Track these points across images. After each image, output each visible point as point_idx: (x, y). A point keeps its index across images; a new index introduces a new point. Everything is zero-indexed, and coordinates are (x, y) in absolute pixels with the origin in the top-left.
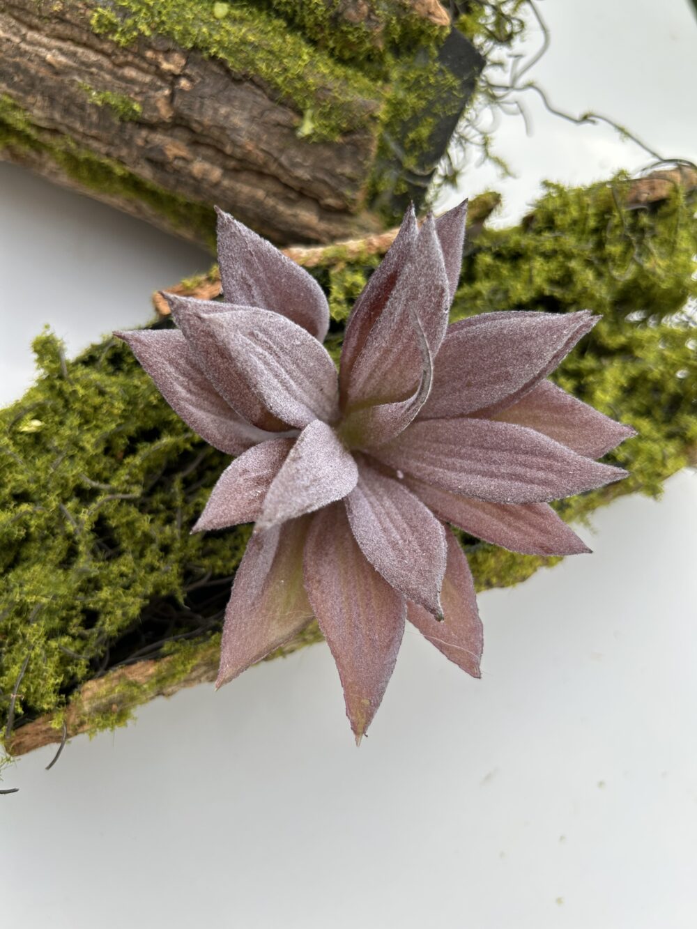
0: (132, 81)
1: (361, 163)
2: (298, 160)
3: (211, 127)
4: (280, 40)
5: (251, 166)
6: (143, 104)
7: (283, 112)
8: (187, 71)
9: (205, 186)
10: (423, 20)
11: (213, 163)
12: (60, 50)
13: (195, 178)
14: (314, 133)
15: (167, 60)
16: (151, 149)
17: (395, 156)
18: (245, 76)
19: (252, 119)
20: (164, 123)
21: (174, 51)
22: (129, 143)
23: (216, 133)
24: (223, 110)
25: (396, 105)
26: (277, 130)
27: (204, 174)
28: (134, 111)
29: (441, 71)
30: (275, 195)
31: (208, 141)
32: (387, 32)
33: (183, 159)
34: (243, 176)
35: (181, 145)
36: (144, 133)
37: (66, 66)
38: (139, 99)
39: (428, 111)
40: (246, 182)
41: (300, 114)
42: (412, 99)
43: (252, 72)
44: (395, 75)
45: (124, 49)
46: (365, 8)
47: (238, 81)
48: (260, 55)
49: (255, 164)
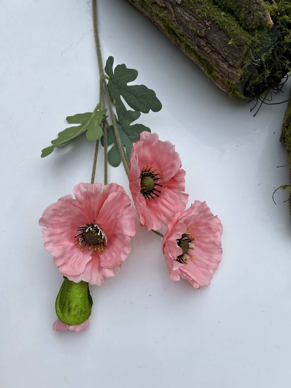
0: (200, 26)
1: (240, 54)
2: (227, 50)
3: (211, 39)
4: (232, 22)
5: (217, 51)
6: (200, 31)
7: (227, 38)
8: (211, 26)
10: (265, 22)
11: (209, 48)
12: (189, 17)
13: (205, 51)
14: (232, 44)
15: (208, 22)
16: (198, 42)
17: (251, 55)
18: (222, 29)
19: (220, 39)
20: (203, 36)
21: (210, 21)
22: (195, 40)
23: (211, 41)
24: (215, 36)
25: (254, 42)
26: (224, 42)
27: (207, 50)
28: (198, 33)
29: (268, 36)
30: (220, 59)
31: (210, 43)
32: (256, 24)
33: (204, 46)
34: (215, 53)
35: (204, 43)
36: (198, 38)
37: (189, 21)
38: (200, 30)
39: (261, 45)
40: (215, 54)
41: (230, 39)
42: (258, 41)
43: (224, 28)
44: (256, 35)
45: (201, 19)
46: (252, 17)
47: (220, 30)
48: (227, 24)
49: (218, 50)
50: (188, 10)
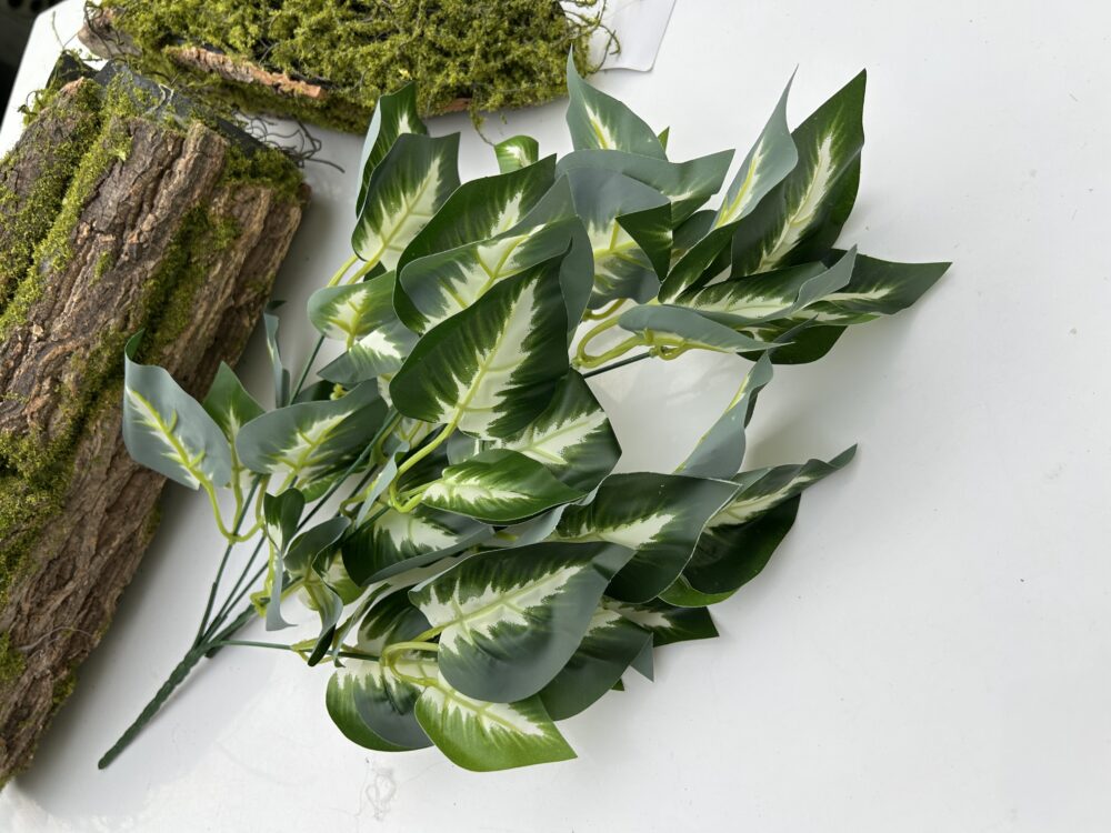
0: (93, 257)
2: (141, 163)
4: (82, 169)
6: (104, 250)
7: (115, 169)
8: (89, 222)
9: (155, 224)
10: (79, 90)
11: (145, 218)
13: (152, 229)
14: (126, 151)
15: (83, 232)
16: (132, 253)
18: (95, 189)
19: (117, 187)
20: (117, 240)
21: (78, 228)
23: (122, 210)
24: (111, 204)
26: (124, 173)
27: (150, 225)
28: (107, 256)
30: (167, 184)
31: (130, 217)
32: (83, 110)
33: (139, 235)
34: (155, 202)
35: (131, 234)
36: (123, 256)
41: (116, 159)
42: (121, 100)
45: (75, 256)
46: (69, 120)
47: (98, 195)
48: (85, 179)
49: (145, 191)
50: (56, 302)
